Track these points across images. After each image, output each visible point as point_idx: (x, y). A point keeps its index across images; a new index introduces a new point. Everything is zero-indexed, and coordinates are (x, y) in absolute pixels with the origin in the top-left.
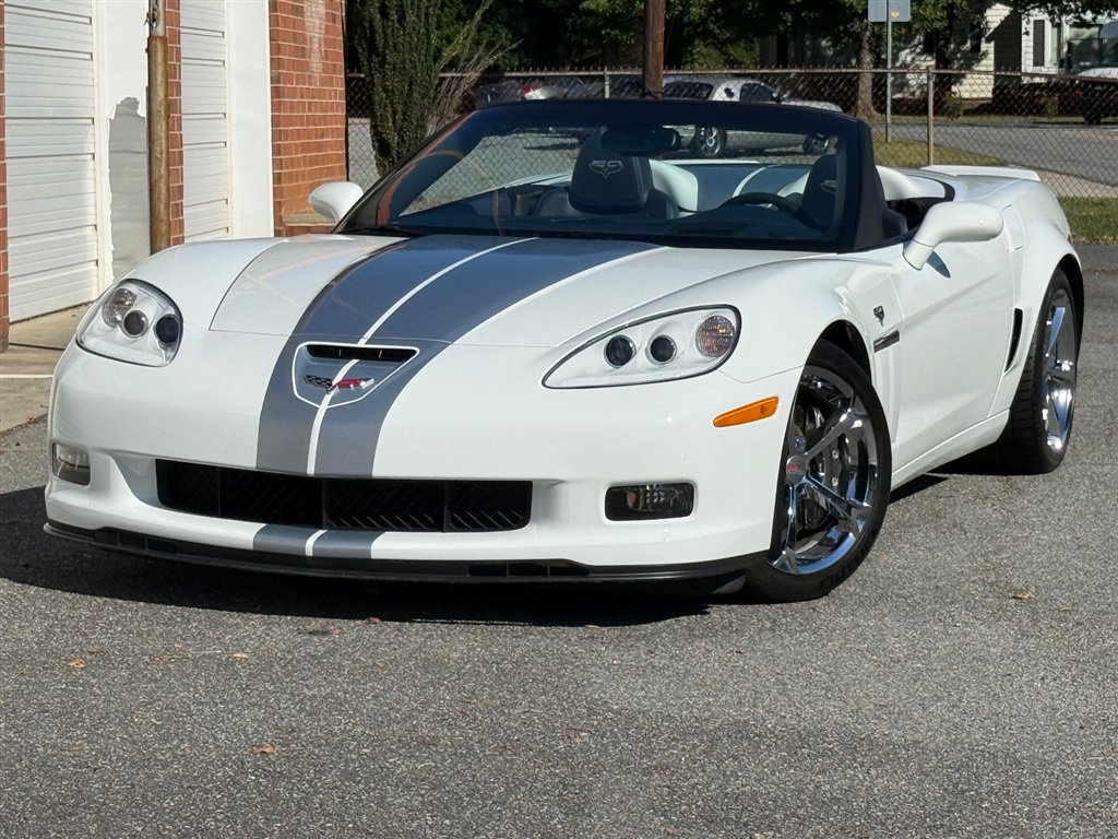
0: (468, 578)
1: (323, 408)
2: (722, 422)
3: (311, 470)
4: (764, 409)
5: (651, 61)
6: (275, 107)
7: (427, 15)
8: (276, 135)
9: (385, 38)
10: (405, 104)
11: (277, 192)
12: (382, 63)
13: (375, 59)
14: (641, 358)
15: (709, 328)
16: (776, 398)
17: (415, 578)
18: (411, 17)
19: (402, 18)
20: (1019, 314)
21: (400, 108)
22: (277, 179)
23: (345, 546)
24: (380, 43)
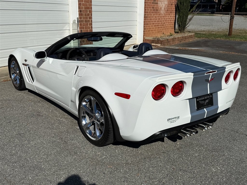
5: (232, 11)
6: (145, 19)
7: (188, 4)
8: (144, 24)
9: (180, 8)
10: (183, 18)
11: (144, 34)
12: (180, 12)
13: (179, 11)
18: (185, 4)
19: (183, 4)
21: (182, 19)
22: (144, 31)
24: (180, 9)
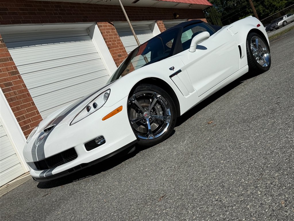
0: (69, 173)
1: (37, 146)
2: (105, 119)
3: (38, 160)
4: (119, 110)
14: (92, 109)
15: (105, 96)
16: (122, 106)
17: (63, 176)
20: (239, 46)
23: (49, 173)
